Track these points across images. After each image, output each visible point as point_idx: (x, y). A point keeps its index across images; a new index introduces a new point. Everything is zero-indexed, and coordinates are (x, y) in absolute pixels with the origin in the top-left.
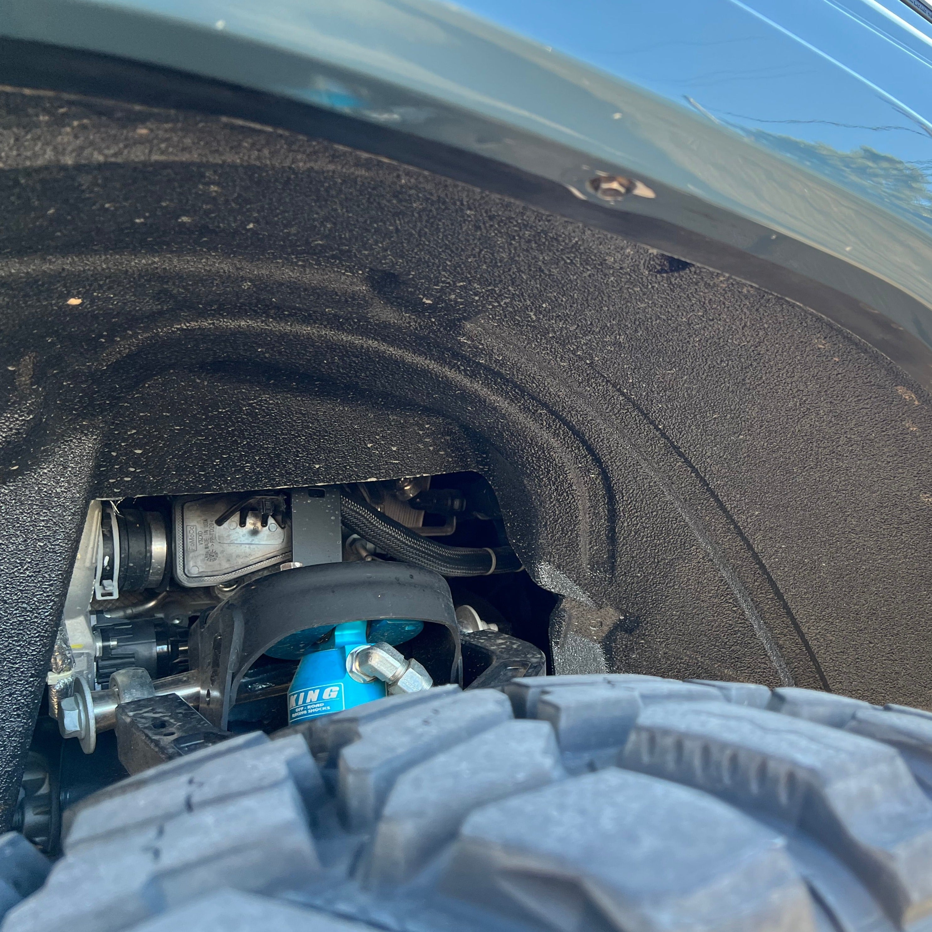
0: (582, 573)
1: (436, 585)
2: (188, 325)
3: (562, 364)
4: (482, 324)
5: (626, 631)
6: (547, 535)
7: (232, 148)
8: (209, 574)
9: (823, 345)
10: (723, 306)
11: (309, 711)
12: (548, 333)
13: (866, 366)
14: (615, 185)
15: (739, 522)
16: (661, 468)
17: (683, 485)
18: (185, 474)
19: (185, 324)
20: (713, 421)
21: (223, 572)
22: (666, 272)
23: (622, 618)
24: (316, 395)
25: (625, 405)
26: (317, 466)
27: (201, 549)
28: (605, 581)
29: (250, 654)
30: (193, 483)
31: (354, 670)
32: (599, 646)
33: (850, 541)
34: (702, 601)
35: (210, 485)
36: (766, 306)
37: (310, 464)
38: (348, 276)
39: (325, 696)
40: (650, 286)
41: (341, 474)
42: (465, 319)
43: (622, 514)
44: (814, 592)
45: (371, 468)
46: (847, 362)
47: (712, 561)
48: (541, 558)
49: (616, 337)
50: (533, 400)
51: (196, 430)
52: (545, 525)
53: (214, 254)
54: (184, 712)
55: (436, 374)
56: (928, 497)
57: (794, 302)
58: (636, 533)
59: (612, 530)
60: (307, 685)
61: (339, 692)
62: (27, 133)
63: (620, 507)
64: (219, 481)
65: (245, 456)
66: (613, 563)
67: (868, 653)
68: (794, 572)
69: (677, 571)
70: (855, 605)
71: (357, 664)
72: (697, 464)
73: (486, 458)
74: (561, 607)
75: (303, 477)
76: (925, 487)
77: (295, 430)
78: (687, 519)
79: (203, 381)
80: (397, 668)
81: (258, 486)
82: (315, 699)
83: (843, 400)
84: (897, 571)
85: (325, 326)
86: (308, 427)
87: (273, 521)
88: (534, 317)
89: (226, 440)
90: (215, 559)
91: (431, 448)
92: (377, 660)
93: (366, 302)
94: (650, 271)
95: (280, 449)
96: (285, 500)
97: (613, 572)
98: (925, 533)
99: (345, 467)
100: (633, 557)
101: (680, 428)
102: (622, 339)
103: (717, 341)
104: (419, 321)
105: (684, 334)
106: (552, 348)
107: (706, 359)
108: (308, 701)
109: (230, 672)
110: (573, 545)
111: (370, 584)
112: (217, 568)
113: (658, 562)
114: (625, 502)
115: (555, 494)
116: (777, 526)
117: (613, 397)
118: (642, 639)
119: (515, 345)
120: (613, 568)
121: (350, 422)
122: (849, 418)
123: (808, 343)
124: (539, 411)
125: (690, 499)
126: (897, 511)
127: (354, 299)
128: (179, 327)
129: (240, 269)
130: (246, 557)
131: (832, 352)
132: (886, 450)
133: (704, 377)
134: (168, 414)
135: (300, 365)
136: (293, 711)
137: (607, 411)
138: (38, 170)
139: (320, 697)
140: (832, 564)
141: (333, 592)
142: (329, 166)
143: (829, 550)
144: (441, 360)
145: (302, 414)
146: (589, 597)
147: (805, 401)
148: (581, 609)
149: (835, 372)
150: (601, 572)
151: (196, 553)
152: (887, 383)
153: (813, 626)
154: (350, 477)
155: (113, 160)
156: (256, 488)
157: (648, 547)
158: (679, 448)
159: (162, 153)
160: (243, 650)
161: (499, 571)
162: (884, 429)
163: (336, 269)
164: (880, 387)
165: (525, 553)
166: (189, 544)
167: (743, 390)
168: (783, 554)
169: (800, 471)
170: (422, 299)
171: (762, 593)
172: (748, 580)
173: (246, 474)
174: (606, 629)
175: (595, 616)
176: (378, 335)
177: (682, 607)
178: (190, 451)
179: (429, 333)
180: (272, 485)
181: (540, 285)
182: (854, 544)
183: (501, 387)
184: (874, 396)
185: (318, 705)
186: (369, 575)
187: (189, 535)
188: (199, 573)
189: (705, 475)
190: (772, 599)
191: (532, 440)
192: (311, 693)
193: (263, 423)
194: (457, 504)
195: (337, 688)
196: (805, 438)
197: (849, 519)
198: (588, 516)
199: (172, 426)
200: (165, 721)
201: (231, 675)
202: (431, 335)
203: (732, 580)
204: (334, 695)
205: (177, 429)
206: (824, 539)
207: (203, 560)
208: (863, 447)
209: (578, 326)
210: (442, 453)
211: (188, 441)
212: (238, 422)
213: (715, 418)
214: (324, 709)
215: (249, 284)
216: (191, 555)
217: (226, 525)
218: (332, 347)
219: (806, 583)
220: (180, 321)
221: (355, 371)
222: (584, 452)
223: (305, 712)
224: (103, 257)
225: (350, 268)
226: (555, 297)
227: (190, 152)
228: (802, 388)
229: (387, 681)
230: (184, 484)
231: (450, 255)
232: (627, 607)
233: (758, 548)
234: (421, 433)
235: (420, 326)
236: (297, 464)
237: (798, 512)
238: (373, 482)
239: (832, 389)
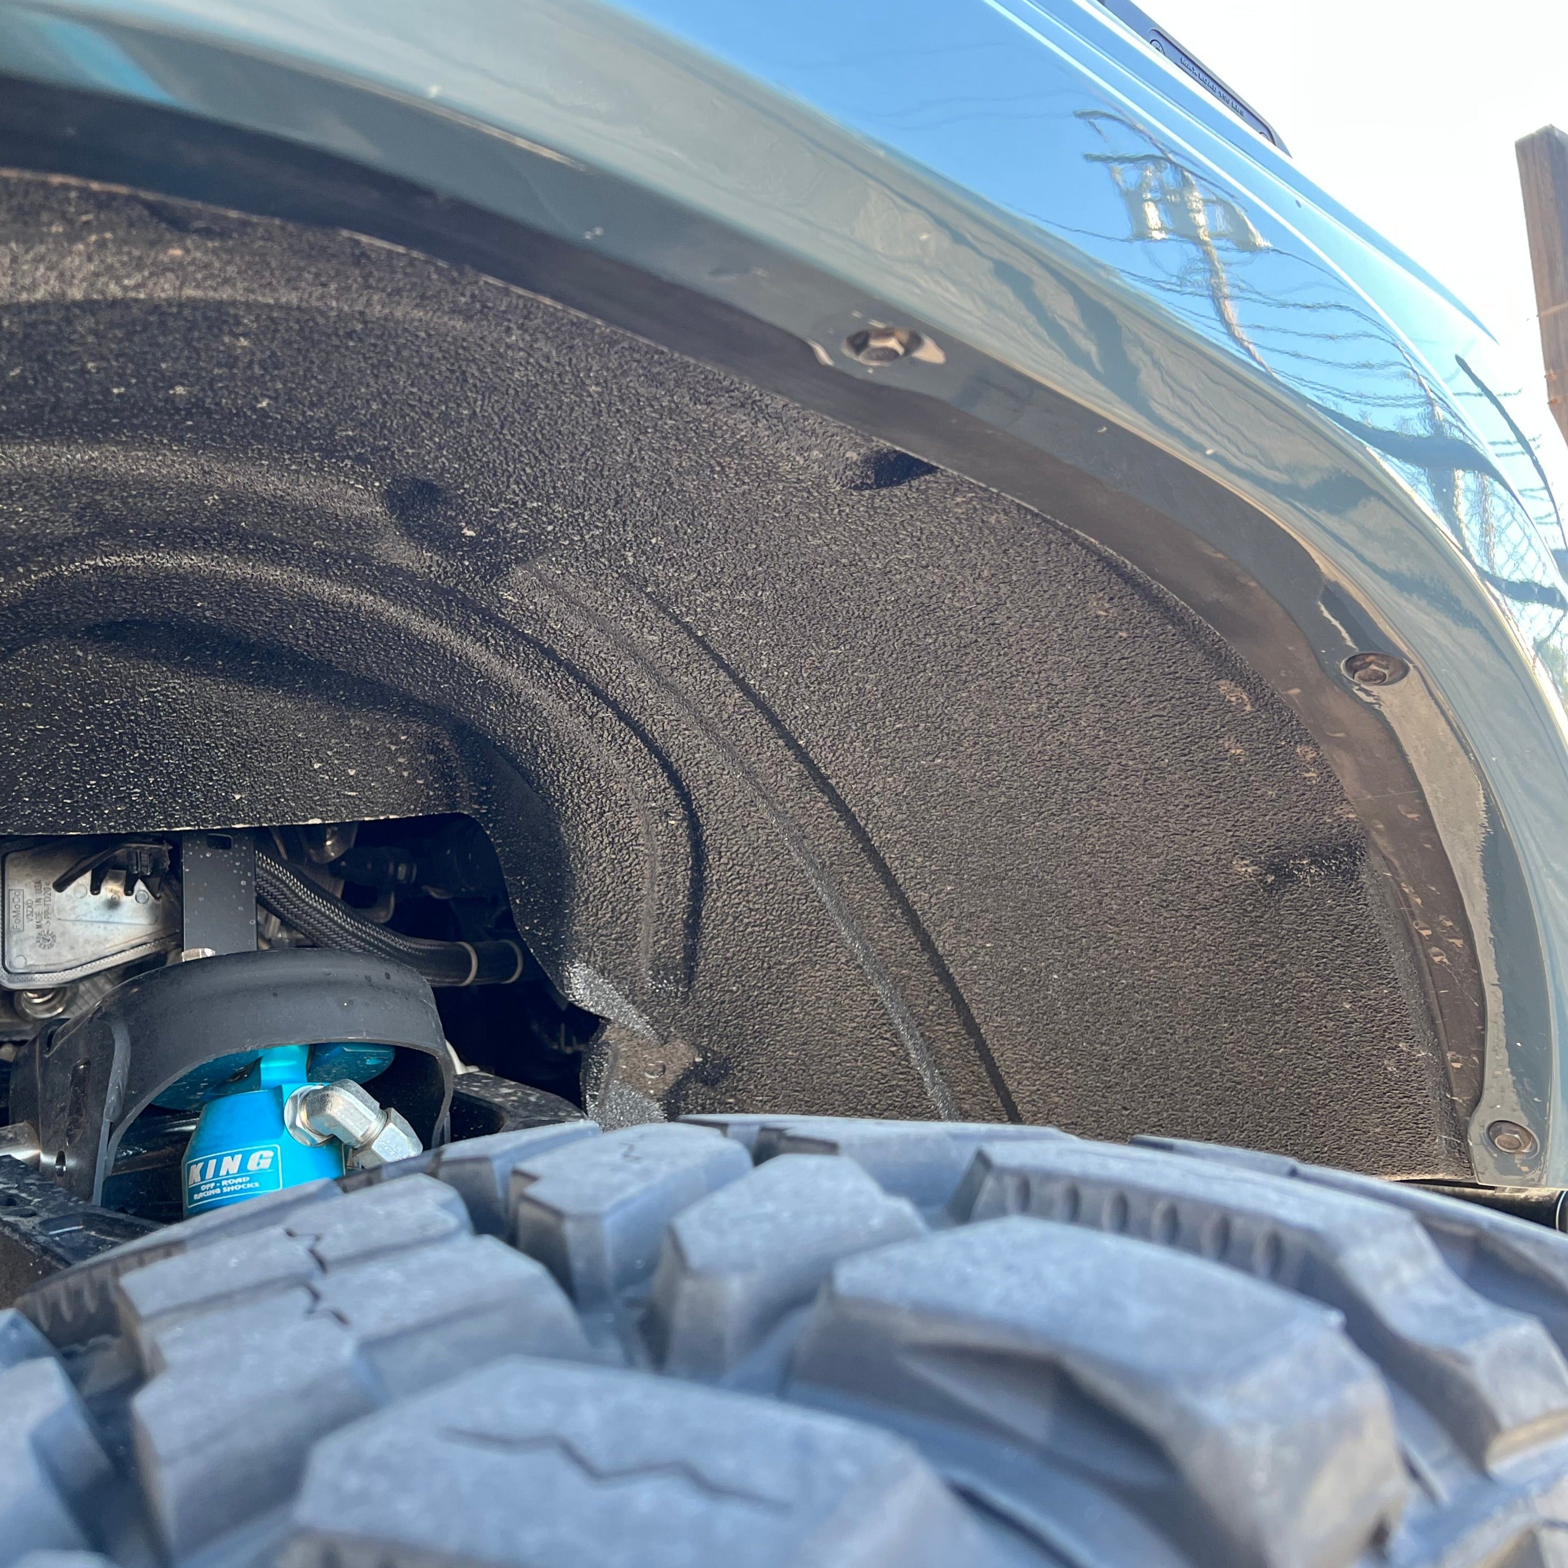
0: (639, 984)
1: (421, 991)
2: (106, 560)
3: (650, 638)
4: (538, 571)
5: (705, 1082)
6: (587, 919)
7: (288, 280)
8: (42, 969)
9: (1106, 611)
10: (949, 544)
11: (225, 1190)
12: (646, 586)
13: (1173, 646)
14: (892, 343)
15: (915, 903)
16: (787, 812)
17: (822, 842)
18: (43, 803)
19: (102, 559)
20: (893, 735)
21: (63, 967)
22: (870, 487)
23: (698, 1060)
24: (249, 683)
25: (743, 706)
26: (238, 797)
27: (30, 929)
28: (676, 997)
29: (142, 1092)
30: (52, 816)
31: (299, 1124)
32: (657, 1105)
33: (1103, 938)
34: (839, 1035)
35: (77, 822)
36: (1021, 545)
37: (227, 793)
38: (357, 490)
39: (252, 1165)
40: (836, 511)
41: (270, 811)
42: (518, 561)
43: (715, 887)
44: (1033, 1022)
45: (315, 802)
46: (1141, 640)
47: (861, 968)
48: (575, 956)
49: (756, 594)
50: (594, 695)
51: (67, 733)
52: (586, 901)
53: (175, 448)
54: (38, 1183)
55: (452, 651)
56: (1247, 865)
57: (1086, 536)
58: (736, 918)
59: (695, 912)
60: (220, 1146)
61: (275, 1158)
62: (27, 252)
63: (713, 875)
64: (92, 816)
65: (134, 776)
66: (692, 967)
67: (1119, 1126)
68: (1003, 987)
69: (800, 983)
70: (1103, 1044)
71: (303, 1115)
72: (854, 805)
73: (486, 792)
74: (603, 1038)
75: (214, 814)
76: (1243, 847)
77: (211, 737)
78: (825, 898)
79: (86, 653)
80: (370, 1122)
81: (147, 825)
82: (234, 1169)
83: (1123, 702)
84: (1181, 988)
85: (302, 570)
86: (231, 734)
87: (143, 888)
88: (631, 560)
89: (109, 749)
90: (51, 946)
91: (405, 774)
92: (341, 1107)
93: (377, 532)
94: (843, 486)
95: (186, 767)
96: (170, 851)
97: (690, 982)
98: (1234, 925)
99: (278, 799)
100: (727, 959)
101: (833, 745)
102: (765, 596)
103: (926, 601)
104: (444, 565)
105: (873, 589)
106: (638, 611)
107: (901, 631)
108: (223, 1172)
109: (106, 1121)
110: (627, 938)
111: (329, 985)
112: (54, 959)
113: (769, 968)
114: (723, 867)
115: (608, 851)
116: (982, 911)
117: (724, 692)
118: (731, 1096)
119: (582, 605)
120: (690, 976)
121: (292, 727)
122: (1128, 732)
123: (1081, 606)
124: (601, 715)
125: (832, 864)
126: (1191, 888)
127: (359, 526)
128: (92, 563)
129: (208, 473)
130: (100, 943)
131: (1118, 623)
132: (1185, 785)
133: (891, 660)
134: (29, 705)
135: (253, 629)
136: (197, 1189)
137: (710, 715)
138: (32, 307)
139: (243, 1168)
140: (1070, 975)
141: (275, 995)
142: (415, 311)
143: (1066, 951)
144: (463, 628)
145: (223, 711)
146: (648, 1023)
147: (1057, 703)
148: (634, 1043)
149: (1118, 656)
150: (669, 982)
151: (22, 935)
152: (1203, 674)
153: (1027, 1079)
154: (284, 816)
155: (133, 294)
156: (145, 829)
157: (753, 942)
158: (829, 777)
159: (198, 286)
160: (129, 1087)
161: (484, 981)
162: (1186, 751)
163: (342, 479)
164: (1189, 681)
165: (548, 948)
166: (13, 920)
167: (954, 683)
168: (987, 958)
169: (1031, 819)
170: (462, 529)
171: (941, 1024)
172: (918, 1002)
173: (131, 805)
174: (670, 1078)
175: (656, 1055)
176: (376, 587)
177: (805, 1044)
178: (54, 765)
179: (457, 584)
180: (168, 825)
181: (659, 508)
182: (1111, 942)
183: (547, 673)
184: (1177, 696)
185: (240, 1180)
186: (326, 970)
187: (12, 905)
188: (27, 967)
189: (866, 825)
190: (956, 1035)
191: (582, 761)
192: (227, 1159)
193: (166, 724)
194: (402, 870)
195: (271, 1154)
196: (1048, 764)
197: (1107, 900)
198: (656, 889)
199: (33, 724)
200: (12, 1195)
201: (108, 1126)
202: (460, 587)
203: (892, 1001)
204: (266, 1164)
205: (40, 730)
206: (1060, 934)
207: (32, 947)
208: (1146, 780)
209: (699, 574)
210: (421, 782)
211: (54, 748)
212: (131, 721)
213: (899, 729)
214: (249, 1186)
215: (216, 497)
216: (14, 938)
217: (69, 890)
218: (306, 603)
219: (1021, 1007)
220: (95, 553)
221: (332, 643)
222: (663, 781)
223: (218, 1191)
224: (25, 449)
225: (364, 478)
226: (676, 526)
227: (234, 286)
228: (1055, 682)
229: (353, 1143)
230: (39, 818)
231: (536, 458)
232: (710, 1041)
233: (944, 947)
234: (393, 748)
235: (446, 573)
236: (208, 791)
237: (1021, 888)
238: (315, 825)
239: (1109, 684)
